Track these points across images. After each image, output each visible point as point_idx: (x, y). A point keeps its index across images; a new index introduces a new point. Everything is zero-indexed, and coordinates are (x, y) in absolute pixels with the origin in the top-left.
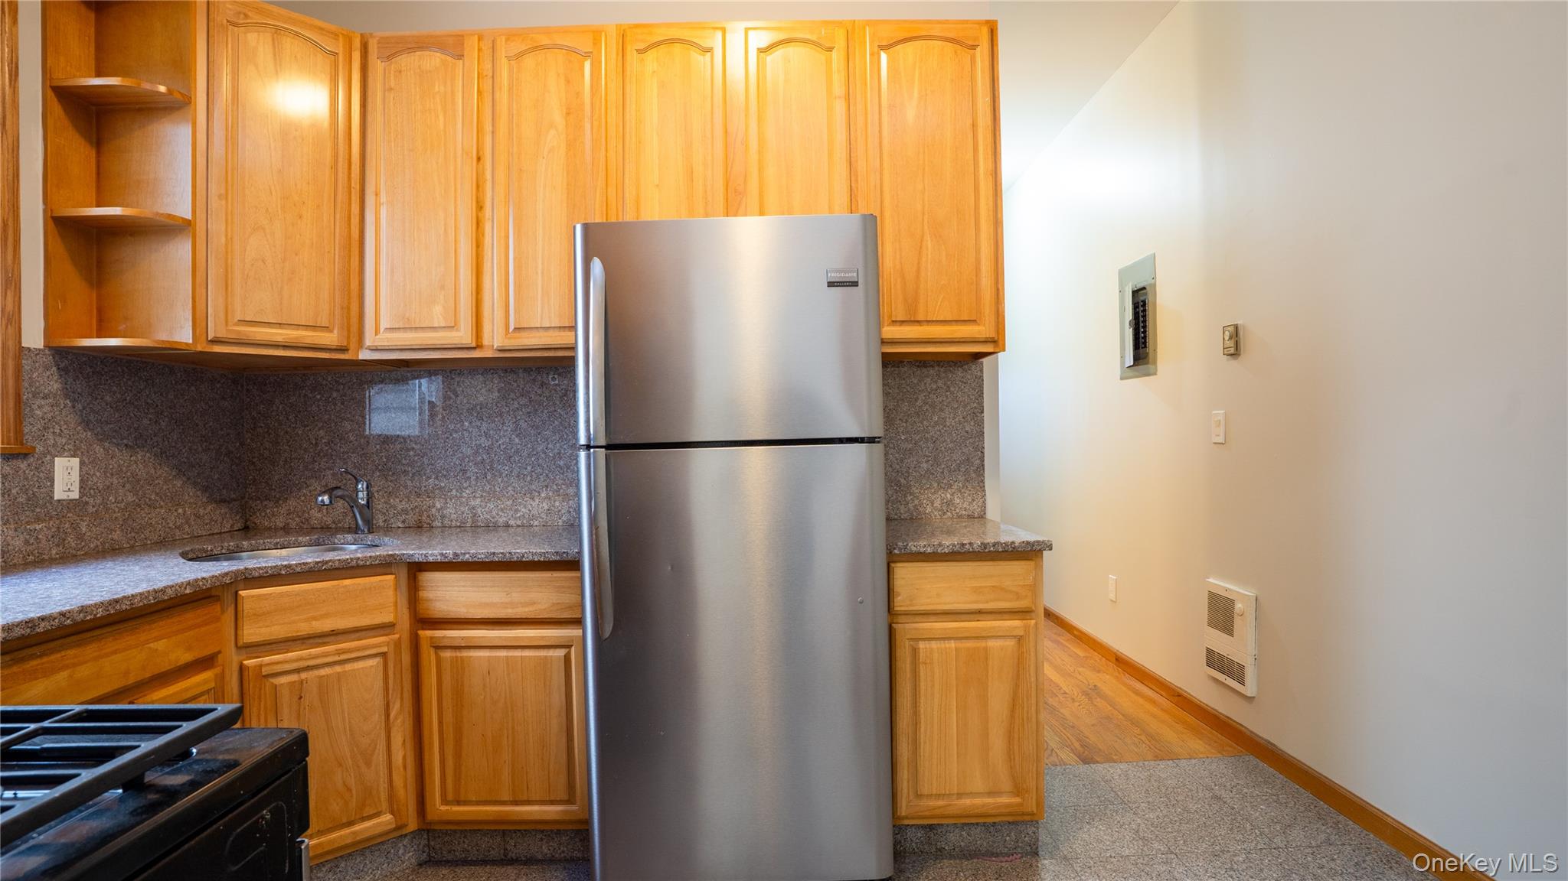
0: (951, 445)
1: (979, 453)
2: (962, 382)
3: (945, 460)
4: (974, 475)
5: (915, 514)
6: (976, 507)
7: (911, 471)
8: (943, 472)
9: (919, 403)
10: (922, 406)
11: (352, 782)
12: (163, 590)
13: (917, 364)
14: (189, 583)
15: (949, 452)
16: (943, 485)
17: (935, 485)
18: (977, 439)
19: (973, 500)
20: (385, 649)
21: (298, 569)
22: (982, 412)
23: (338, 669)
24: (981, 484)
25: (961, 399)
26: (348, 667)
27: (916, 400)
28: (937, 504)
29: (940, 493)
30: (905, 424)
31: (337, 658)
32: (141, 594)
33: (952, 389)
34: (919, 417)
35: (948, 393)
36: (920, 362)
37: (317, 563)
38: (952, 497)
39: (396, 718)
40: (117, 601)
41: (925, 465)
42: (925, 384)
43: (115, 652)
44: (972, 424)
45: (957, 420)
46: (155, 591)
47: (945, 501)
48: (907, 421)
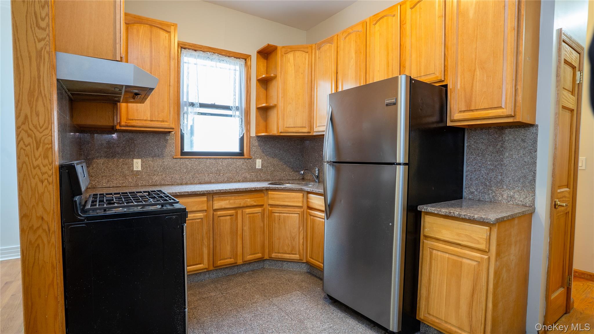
0: (516, 168)
1: (532, 173)
2: (524, 136)
3: (511, 175)
4: (528, 184)
5: (493, 199)
6: (528, 201)
7: (492, 179)
8: (509, 181)
9: (498, 147)
10: (500, 148)
11: (290, 244)
12: (247, 188)
13: (498, 128)
14: (253, 188)
15: (514, 171)
16: (509, 188)
17: (505, 187)
18: (531, 166)
19: (526, 197)
20: (299, 213)
21: (280, 189)
22: (536, 151)
23: (288, 215)
24: (533, 190)
25: (522, 145)
26: (291, 215)
27: (497, 146)
28: (505, 196)
29: (507, 191)
30: (490, 157)
31: (288, 212)
32: (242, 188)
33: (517, 140)
34: (498, 154)
35: (515, 142)
36: (500, 127)
37: (284, 188)
38: (513, 194)
39: (301, 231)
40: (237, 189)
41: (500, 177)
42: (502, 137)
43: (238, 199)
44: (529, 157)
45: (519, 155)
46: (245, 188)
47: (510, 196)
48: (491, 155)
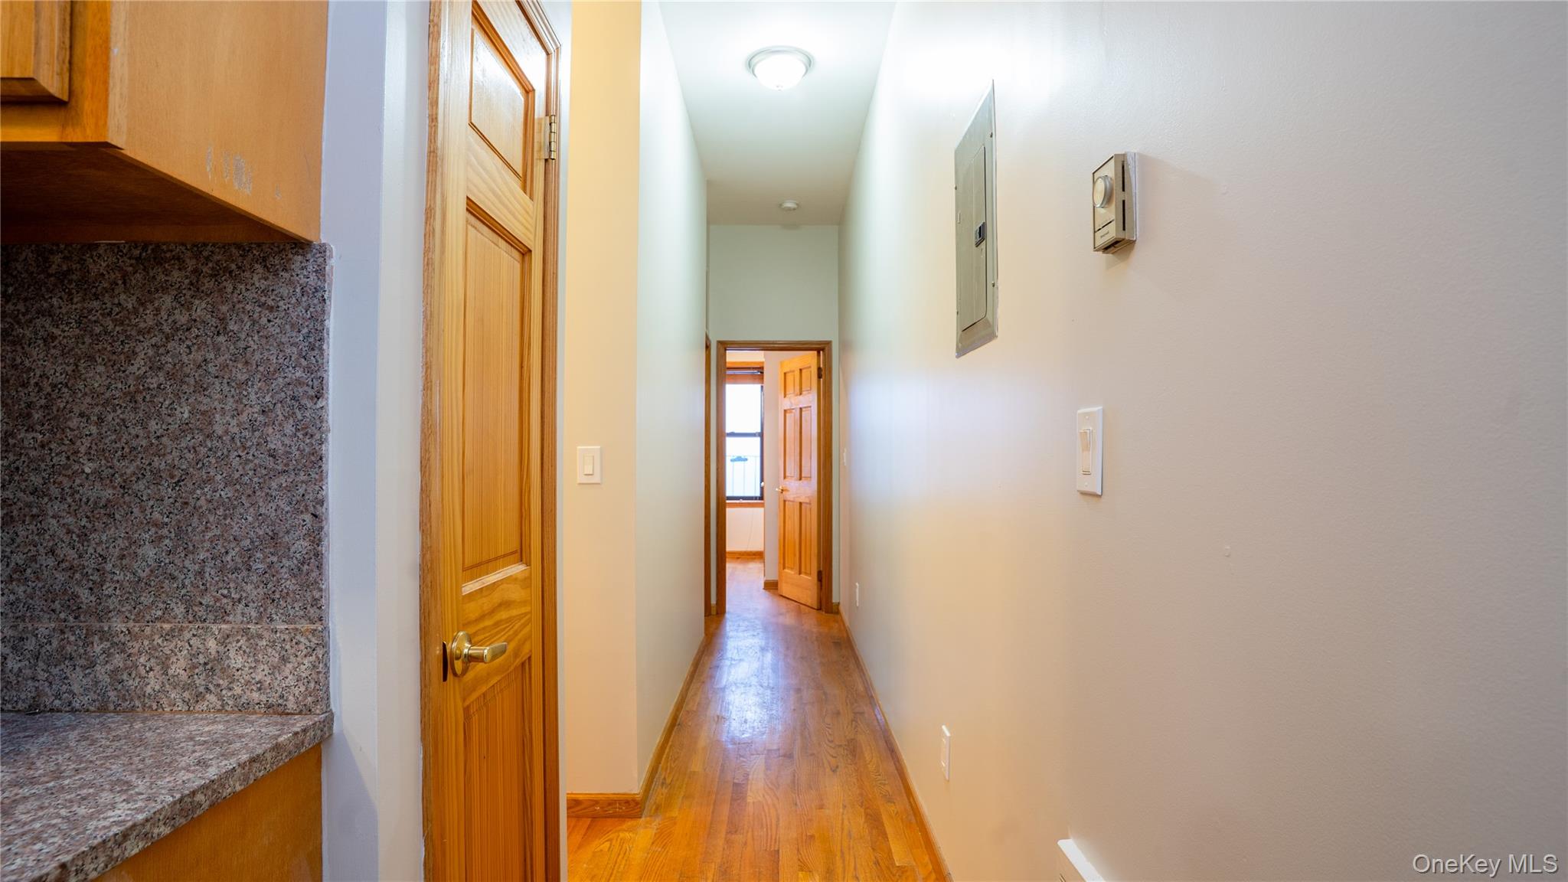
0: (227, 493)
1: (308, 517)
2: (262, 305)
3: (210, 534)
4: (290, 584)
5: (112, 694)
6: (291, 681)
7: (109, 567)
8: (200, 573)
9: (138, 366)
10: (144, 376)
13: (136, 252)
15: (220, 512)
16: (201, 612)
17: (179, 610)
18: (302, 477)
19: (284, 660)
22: (318, 396)
24: (313, 612)
25: (257, 356)
27: (129, 361)
28: (178, 667)
29: (187, 635)
30: (94, 429)
33: (232, 326)
34: (135, 409)
35: (221, 339)
36: (145, 248)
38: (221, 649)
41: (150, 552)
42: (158, 310)
44: (289, 429)
45: (244, 417)
47: (201, 659)
48: (101, 420)
